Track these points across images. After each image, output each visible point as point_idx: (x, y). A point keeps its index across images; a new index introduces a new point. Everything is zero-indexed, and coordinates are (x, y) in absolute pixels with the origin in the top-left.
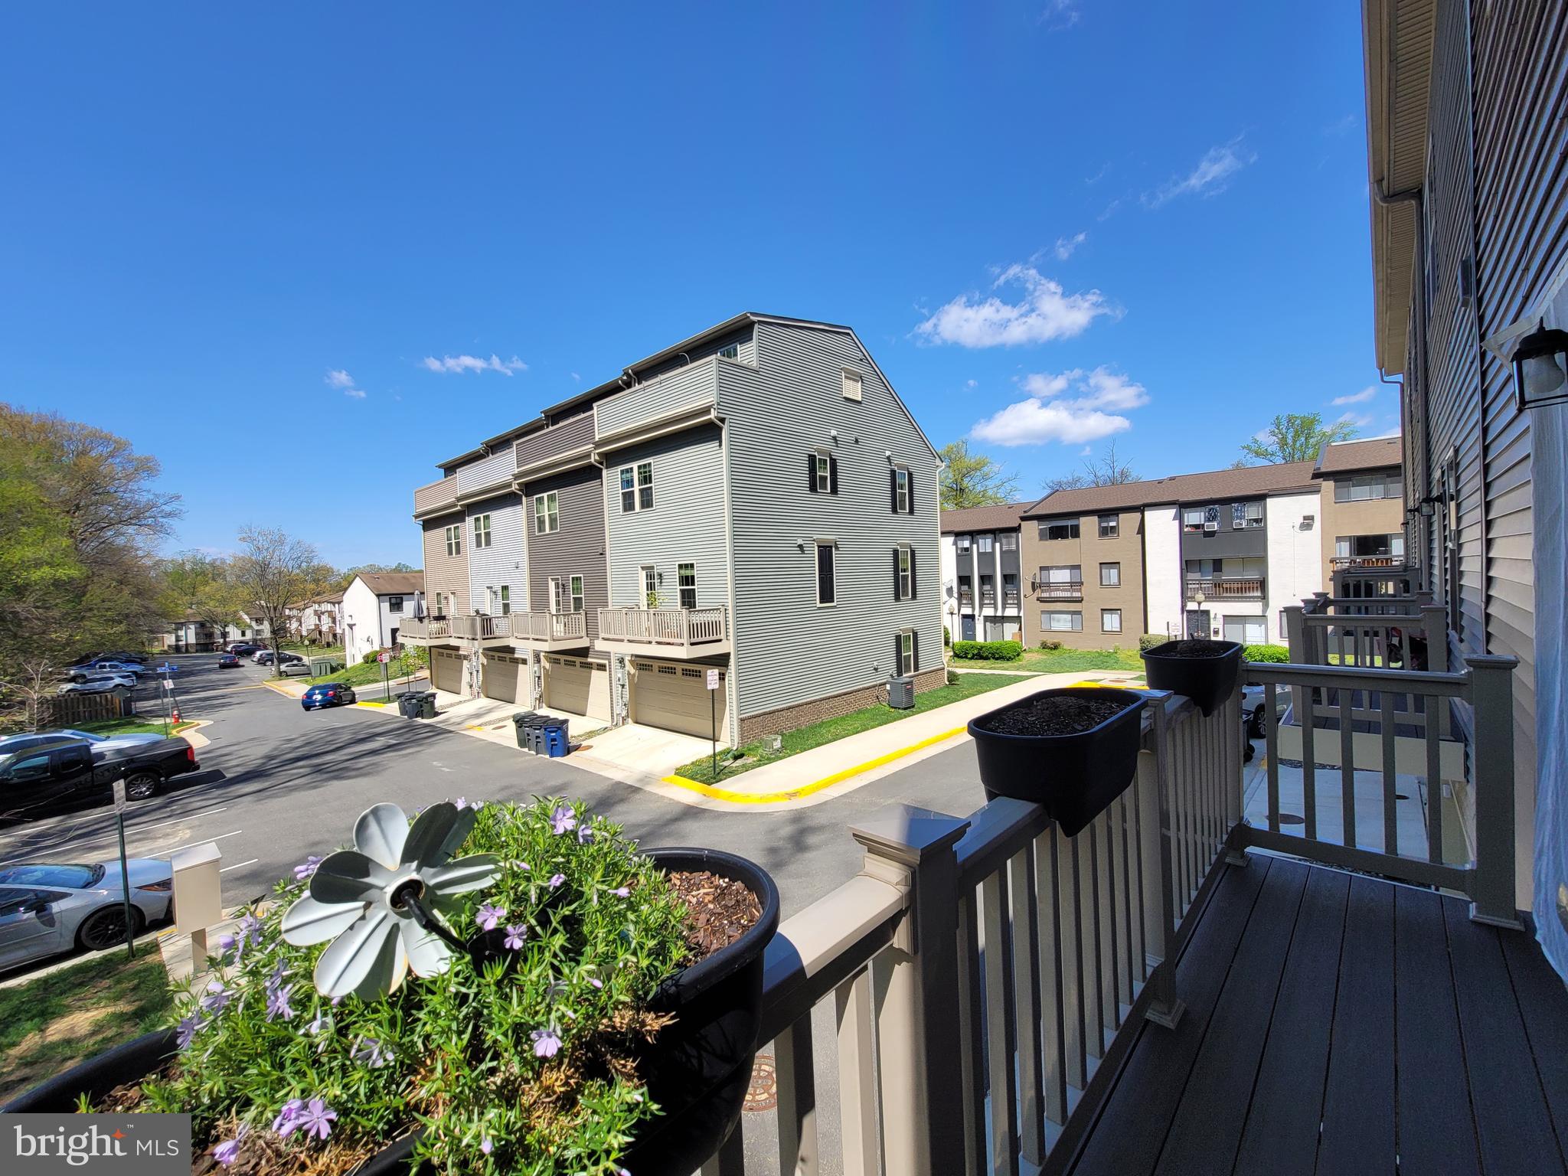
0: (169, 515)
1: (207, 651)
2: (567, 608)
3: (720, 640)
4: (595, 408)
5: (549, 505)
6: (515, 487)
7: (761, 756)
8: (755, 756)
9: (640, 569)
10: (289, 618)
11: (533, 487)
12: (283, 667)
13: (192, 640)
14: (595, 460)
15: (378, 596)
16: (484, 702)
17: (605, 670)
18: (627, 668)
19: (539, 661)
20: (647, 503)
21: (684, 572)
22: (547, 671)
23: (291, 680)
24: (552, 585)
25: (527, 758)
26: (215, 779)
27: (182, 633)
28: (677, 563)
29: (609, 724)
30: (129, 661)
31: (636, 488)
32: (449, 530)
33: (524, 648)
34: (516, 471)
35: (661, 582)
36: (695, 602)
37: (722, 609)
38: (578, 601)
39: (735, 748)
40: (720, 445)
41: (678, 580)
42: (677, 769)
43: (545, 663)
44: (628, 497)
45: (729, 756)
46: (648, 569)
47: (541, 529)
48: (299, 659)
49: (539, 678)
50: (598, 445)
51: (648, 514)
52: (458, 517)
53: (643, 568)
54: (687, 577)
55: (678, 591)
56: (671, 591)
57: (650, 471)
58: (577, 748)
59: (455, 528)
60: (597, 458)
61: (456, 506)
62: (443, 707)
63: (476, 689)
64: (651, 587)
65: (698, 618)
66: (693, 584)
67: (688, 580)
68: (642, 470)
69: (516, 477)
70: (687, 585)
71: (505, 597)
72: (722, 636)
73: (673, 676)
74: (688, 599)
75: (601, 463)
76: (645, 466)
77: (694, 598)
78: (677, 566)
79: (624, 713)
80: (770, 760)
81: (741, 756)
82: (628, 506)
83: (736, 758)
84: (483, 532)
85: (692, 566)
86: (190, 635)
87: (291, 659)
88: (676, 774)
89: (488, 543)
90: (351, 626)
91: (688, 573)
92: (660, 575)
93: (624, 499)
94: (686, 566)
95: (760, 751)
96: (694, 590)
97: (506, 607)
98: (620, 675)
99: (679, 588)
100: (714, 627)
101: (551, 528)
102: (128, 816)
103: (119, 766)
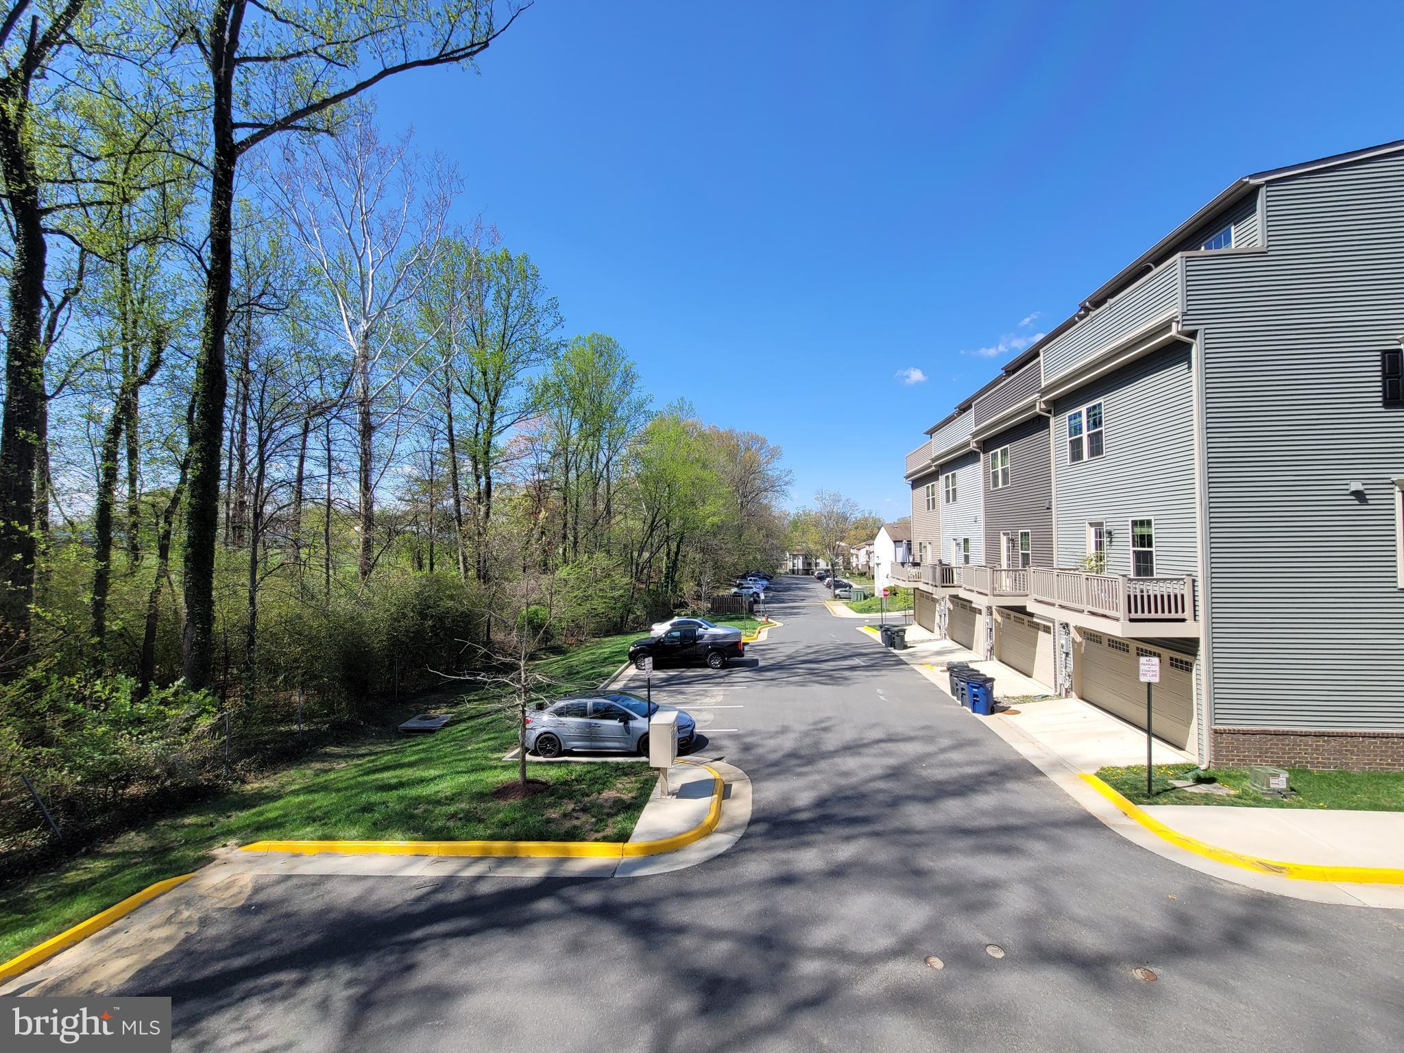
0: (786, 484)
1: (808, 574)
2: (1015, 563)
3: (1183, 620)
4: (1042, 354)
5: (1003, 459)
6: (973, 446)
7: (1244, 791)
8: (1234, 787)
9: (1087, 525)
10: (852, 555)
11: (987, 445)
12: (837, 592)
13: (801, 567)
14: (1041, 409)
15: (895, 542)
16: (949, 644)
17: (1050, 633)
18: (1072, 635)
19: (991, 614)
20: (1096, 449)
21: (1138, 530)
22: (999, 624)
23: (840, 602)
24: (1004, 540)
25: (953, 707)
26: (752, 665)
27: (796, 561)
28: (1130, 519)
29: (1051, 692)
30: (764, 578)
31: (1085, 434)
32: (928, 487)
33: (979, 602)
34: (975, 429)
35: (1111, 542)
36: (1152, 567)
37: (1188, 580)
38: (1025, 556)
39: (1203, 767)
40: (1190, 367)
41: (1131, 539)
42: (1103, 769)
43: (996, 615)
44: (1076, 445)
45: (1190, 774)
46: (1097, 525)
47: (996, 484)
48: (851, 587)
49: (991, 630)
50: (1044, 392)
51: (1098, 463)
52: (933, 476)
53: (1091, 524)
54: (1142, 537)
55: (1131, 553)
56: (1123, 555)
57: (1100, 413)
58: (1004, 710)
59: (933, 486)
60: (1043, 406)
61: (931, 466)
62: (915, 642)
63: (944, 631)
64: (1099, 545)
65: (1154, 589)
66: (1150, 545)
67: (1145, 540)
68: (1092, 413)
69: (975, 435)
70: (1142, 546)
71: (966, 549)
72: (1188, 614)
73: (1125, 654)
74: (1144, 564)
75: (1049, 412)
76: (1094, 407)
77: (1152, 562)
78: (1130, 523)
79: (1067, 685)
80: (1258, 802)
81: (1210, 780)
82: (1076, 455)
83: (1199, 780)
84: (951, 488)
85: (1149, 523)
86: (799, 563)
87: (846, 586)
88: (1097, 774)
89: (954, 499)
90: (878, 564)
91: (1145, 531)
92: (1110, 533)
93: (1073, 448)
94: (1142, 523)
95: (1246, 783)
96: (1151, 552)
97: (967, 558)
98: (1063, 642)
99: (1132, 549)
100: (1176, 602)
101: (1005, 482)
102: (707, 677)
103: (707, 645)
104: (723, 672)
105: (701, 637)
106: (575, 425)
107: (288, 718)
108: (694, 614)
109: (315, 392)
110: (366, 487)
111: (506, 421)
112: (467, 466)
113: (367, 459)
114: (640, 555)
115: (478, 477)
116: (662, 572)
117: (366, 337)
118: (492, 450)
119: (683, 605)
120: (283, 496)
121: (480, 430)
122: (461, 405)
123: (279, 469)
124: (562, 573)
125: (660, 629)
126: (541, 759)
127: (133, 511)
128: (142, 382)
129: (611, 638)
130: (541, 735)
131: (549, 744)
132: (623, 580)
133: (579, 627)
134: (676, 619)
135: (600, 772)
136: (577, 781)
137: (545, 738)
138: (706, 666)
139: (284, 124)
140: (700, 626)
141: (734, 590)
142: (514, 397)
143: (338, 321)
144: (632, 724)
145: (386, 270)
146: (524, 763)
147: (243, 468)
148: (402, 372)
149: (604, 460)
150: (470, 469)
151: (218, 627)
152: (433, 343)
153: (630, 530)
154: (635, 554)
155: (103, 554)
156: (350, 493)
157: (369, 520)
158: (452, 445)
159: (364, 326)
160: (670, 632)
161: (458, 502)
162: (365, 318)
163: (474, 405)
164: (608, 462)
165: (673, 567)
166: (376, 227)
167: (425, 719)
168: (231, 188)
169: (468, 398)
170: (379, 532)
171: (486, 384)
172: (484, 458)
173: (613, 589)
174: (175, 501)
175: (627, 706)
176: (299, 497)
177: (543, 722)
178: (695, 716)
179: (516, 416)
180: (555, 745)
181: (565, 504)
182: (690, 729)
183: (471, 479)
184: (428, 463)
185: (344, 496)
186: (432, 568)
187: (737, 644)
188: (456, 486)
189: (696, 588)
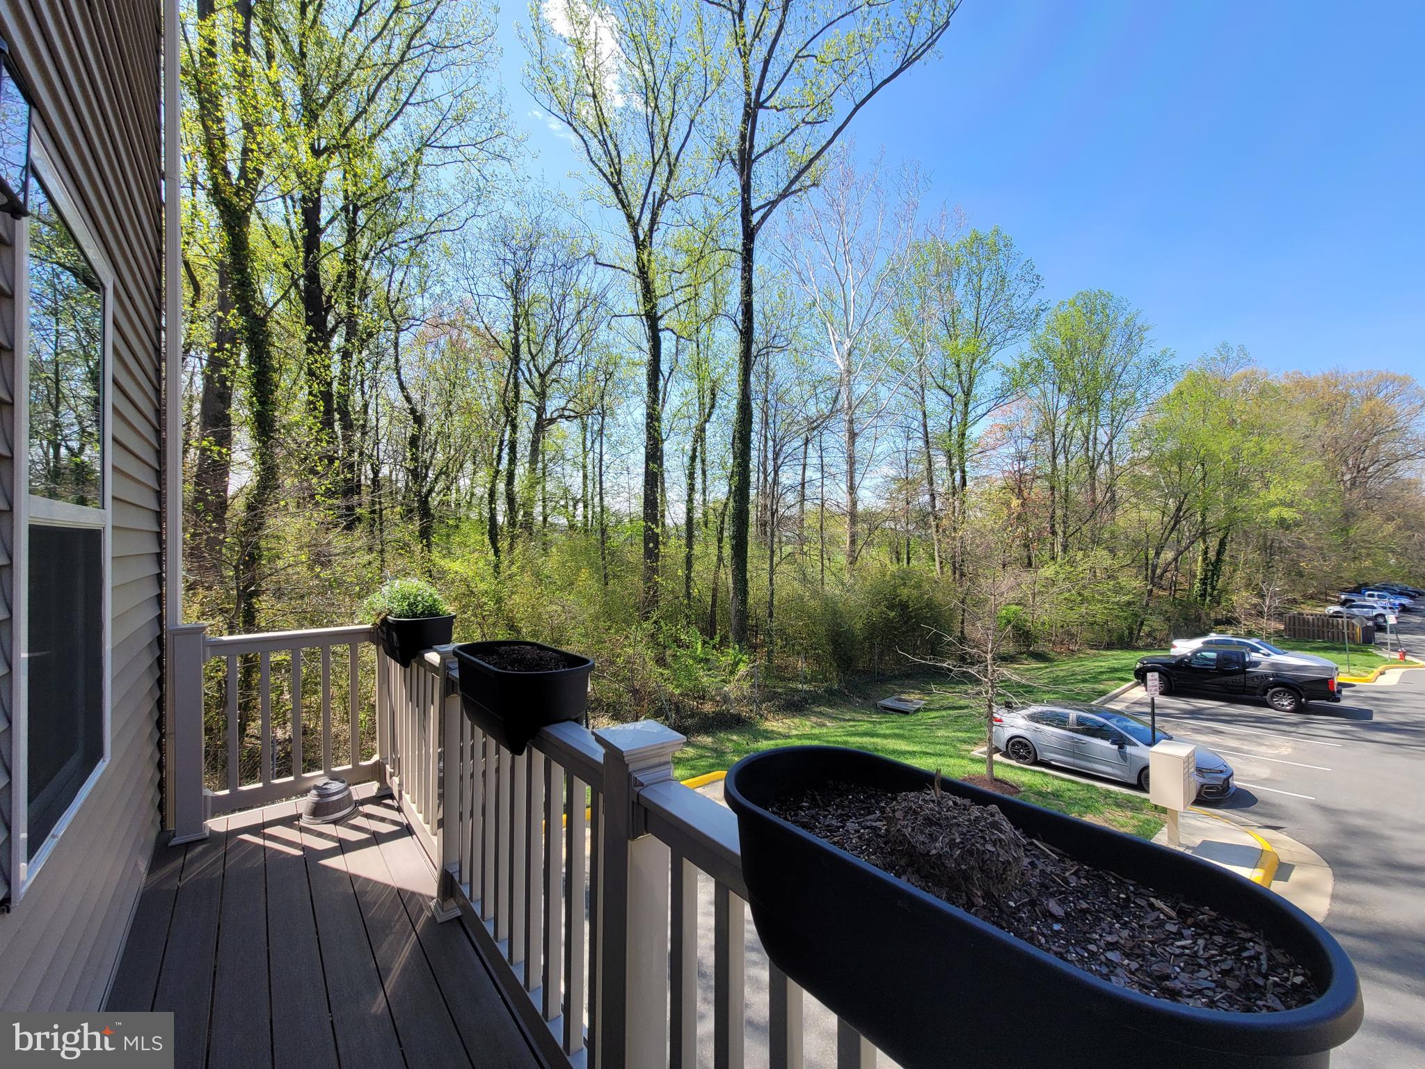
26: (1356, 717)
30: (1402, 594)
102: (1260, 720)
103: (1266, 676)
104: (1295, 718)
105: (1256, 664)
106: (1063, 402)
107: (795, 678)
108: (1250, 634)
109: (812, 410)
110: (852, 489)
111: (980, 411)
112: (940, 461)
113: (852, 461)
114: (1158, 554)
115: (953, 472)
116: (1195, 576)
117: (849, 354)
118: (966, 441)
119: (1230, 621)
120: (791, 498)
121: (954, 423)
122: (935, 402)
123: (788, 476)
124: (1048, 571)
125: (1184, 647)
126: (1013, 763)
127: (705, 514)
128: (706, 421)
129: (1114, 653)
130: (1012, 738)
131: (1020, 749)
132: (1133, 583)
133: (1072, 636)
134: (1213, 636)
135: (1082, 794)
136: (1053, 795)
137: (1020, 742)
138: (1266, 705)
139: (784, 195)
140: (1256, 650)
141: (1332, 609)
142: (989, 383)
143: (827, 346)
144: (1129, 749)
145: (864, 290)
146: (991, 763)
147: (766, 480)
148: (879, 380)
149: (1105, 440)
150: (944, 465)
151: (750, 601)
152: (906, 345)
153: (1143, 523)
154: (1152, 553)
155: (690, 545)
156: (838, 494)
157: (853, 516)
158: (927, 442)
159: (848, 344)
160: (1199, 651)
161: (933, 497)
162: (849, 337)
163: (947, 399)
164: (1110, 441)
165: (1214, 568)
166: (856, 254)
167: (900, 700)
168: (752, 261)
169: (942, 392)
170: (862, 527)
171: (960, 375)
172: (958, 452)
173: (1116, 592)
174: (726, 505)
175: (1126, 729)
176: (803, 499)
177: (1015, 723)
178: (1233, 762)
179: (992, 404)
180: (1030, 752)
181: (1052, 494)
182: (1224, 776)
183: (946, 475)
184: (904, 463)
185: (834, 496)
186: (908, 563)
187: (1326, 682)
188: (931, 483)
189: (1255, 600)
